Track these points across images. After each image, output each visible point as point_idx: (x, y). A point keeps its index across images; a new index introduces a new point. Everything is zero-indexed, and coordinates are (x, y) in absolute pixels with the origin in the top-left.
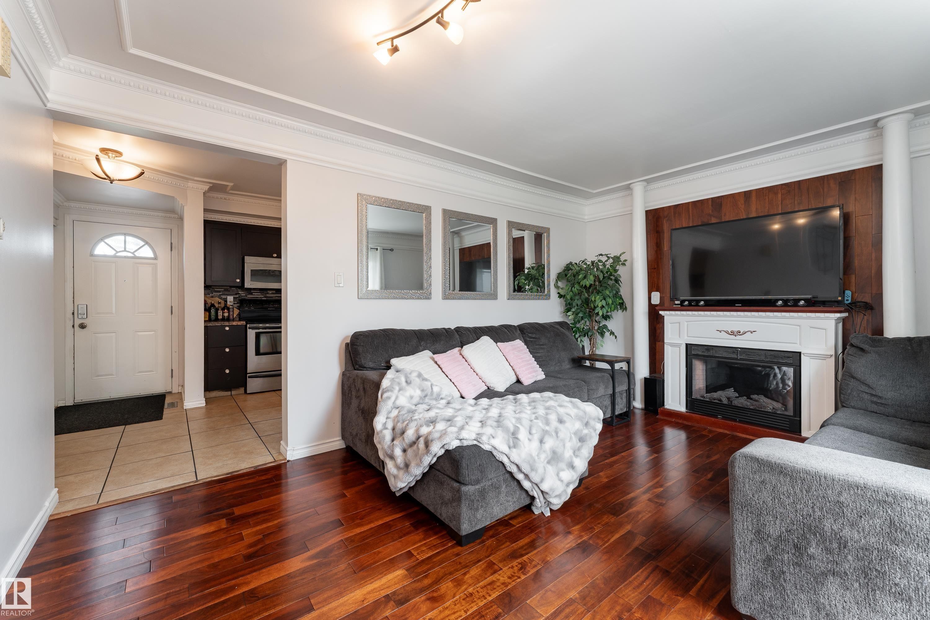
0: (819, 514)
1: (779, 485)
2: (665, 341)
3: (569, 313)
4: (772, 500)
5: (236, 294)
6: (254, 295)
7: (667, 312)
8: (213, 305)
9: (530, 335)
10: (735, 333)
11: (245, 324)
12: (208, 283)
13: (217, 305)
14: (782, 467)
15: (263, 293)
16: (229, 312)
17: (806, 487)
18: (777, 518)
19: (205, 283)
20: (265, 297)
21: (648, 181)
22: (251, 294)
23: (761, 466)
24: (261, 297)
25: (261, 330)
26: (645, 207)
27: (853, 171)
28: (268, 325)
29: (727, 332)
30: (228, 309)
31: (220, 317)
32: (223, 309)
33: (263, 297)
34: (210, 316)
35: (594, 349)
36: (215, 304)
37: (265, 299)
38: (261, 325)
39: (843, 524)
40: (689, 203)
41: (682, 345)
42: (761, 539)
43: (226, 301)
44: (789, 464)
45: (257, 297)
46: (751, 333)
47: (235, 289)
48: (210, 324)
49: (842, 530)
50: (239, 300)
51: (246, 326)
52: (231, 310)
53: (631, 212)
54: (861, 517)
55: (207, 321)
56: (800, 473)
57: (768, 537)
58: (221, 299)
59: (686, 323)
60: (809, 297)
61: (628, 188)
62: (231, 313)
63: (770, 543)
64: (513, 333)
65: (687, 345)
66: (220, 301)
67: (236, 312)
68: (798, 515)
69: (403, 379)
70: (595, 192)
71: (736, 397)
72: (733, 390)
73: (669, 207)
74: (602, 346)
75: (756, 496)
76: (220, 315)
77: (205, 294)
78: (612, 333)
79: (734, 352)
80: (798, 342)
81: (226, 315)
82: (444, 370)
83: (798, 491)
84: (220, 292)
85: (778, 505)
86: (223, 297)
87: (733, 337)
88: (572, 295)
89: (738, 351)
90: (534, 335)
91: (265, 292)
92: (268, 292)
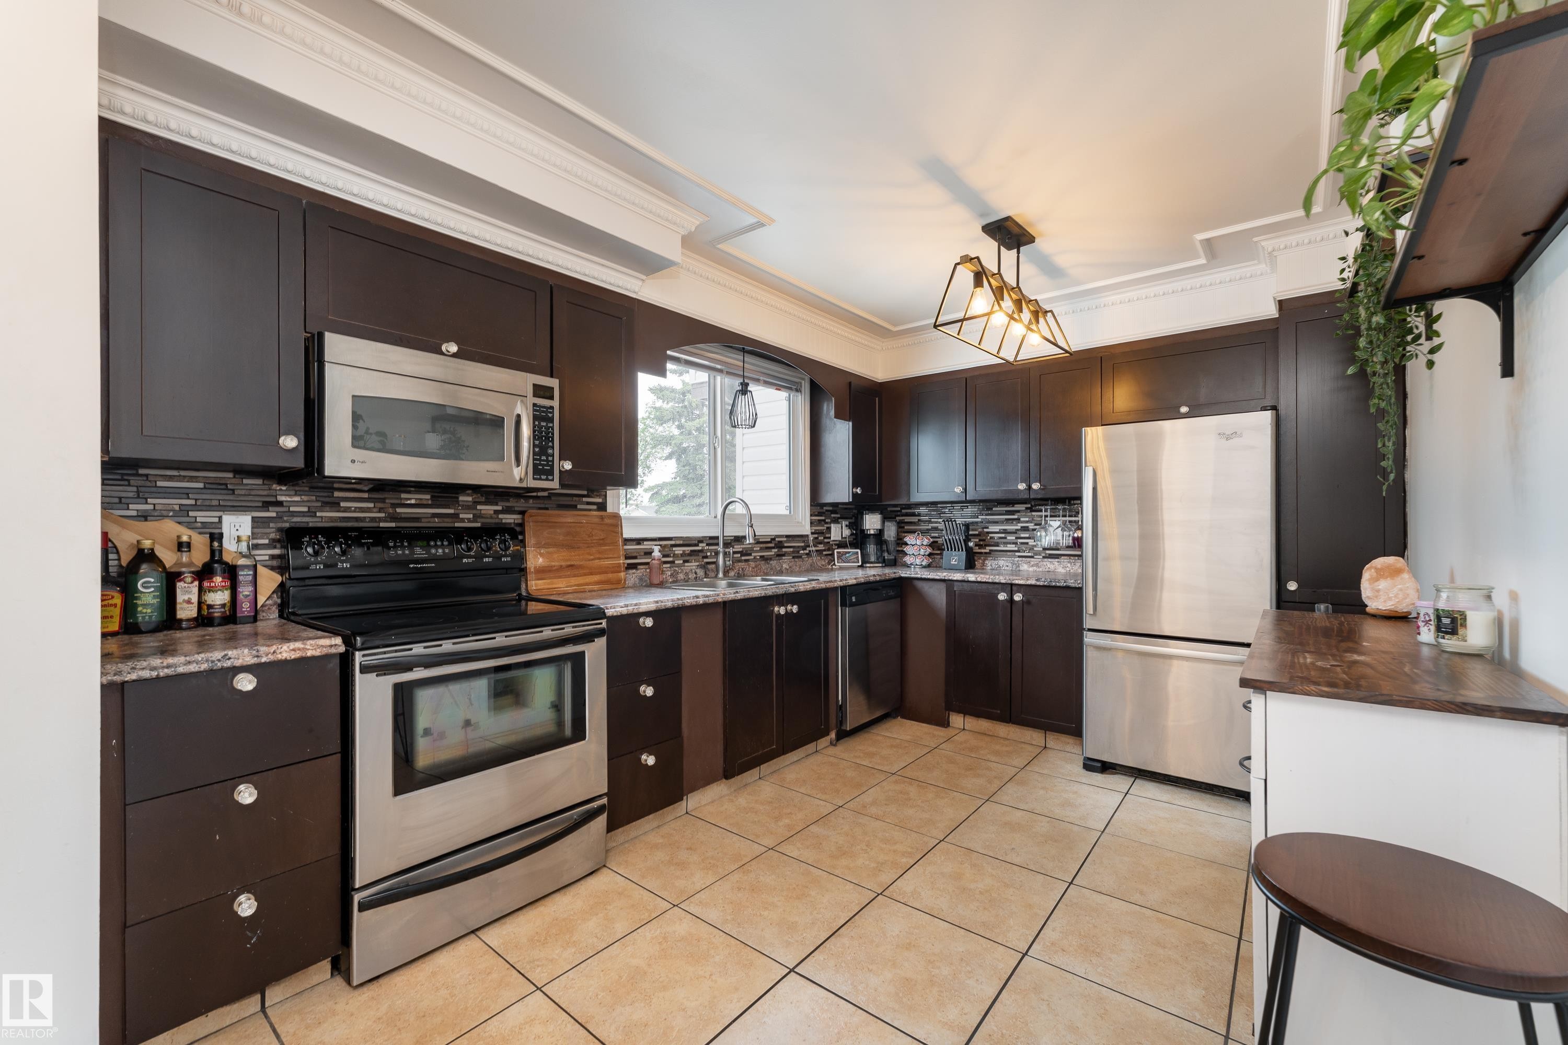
5: (266, 505)
6: (347, 510)
8: (145, 556)
11: (342, 649)
12: (124, 451)
13: (168, 557)
15: (383, 500)
16: (234, 589)
19: (105, 449)
20: (393, 518)
22: (334, 505)
24: (373, 519)
25: (419, 674)
28: (448, 646)
30: (232, 572)
31: (186, 610)
32: (203, 574)
33: (381, 520)
34: (129, 608)
36: (157, 553)
37: (393, 525)
38: (418, 649)
43: (216, 537)
45: (357, 519)
47: (260, 481)
48: (134, 672)
50: (280, 530)
51: (346, 660)
52: (244, 576)
55: (114, 634)
58: (191, 525)
62: (245, 591)
66: (185, 538)
67: (269, 581)
76: (189, 602)
77: (106, 506)
81: (219, 598)
84: (186, 494)
86: (203, 517)
91: (391, 498)
92: (401, 499)
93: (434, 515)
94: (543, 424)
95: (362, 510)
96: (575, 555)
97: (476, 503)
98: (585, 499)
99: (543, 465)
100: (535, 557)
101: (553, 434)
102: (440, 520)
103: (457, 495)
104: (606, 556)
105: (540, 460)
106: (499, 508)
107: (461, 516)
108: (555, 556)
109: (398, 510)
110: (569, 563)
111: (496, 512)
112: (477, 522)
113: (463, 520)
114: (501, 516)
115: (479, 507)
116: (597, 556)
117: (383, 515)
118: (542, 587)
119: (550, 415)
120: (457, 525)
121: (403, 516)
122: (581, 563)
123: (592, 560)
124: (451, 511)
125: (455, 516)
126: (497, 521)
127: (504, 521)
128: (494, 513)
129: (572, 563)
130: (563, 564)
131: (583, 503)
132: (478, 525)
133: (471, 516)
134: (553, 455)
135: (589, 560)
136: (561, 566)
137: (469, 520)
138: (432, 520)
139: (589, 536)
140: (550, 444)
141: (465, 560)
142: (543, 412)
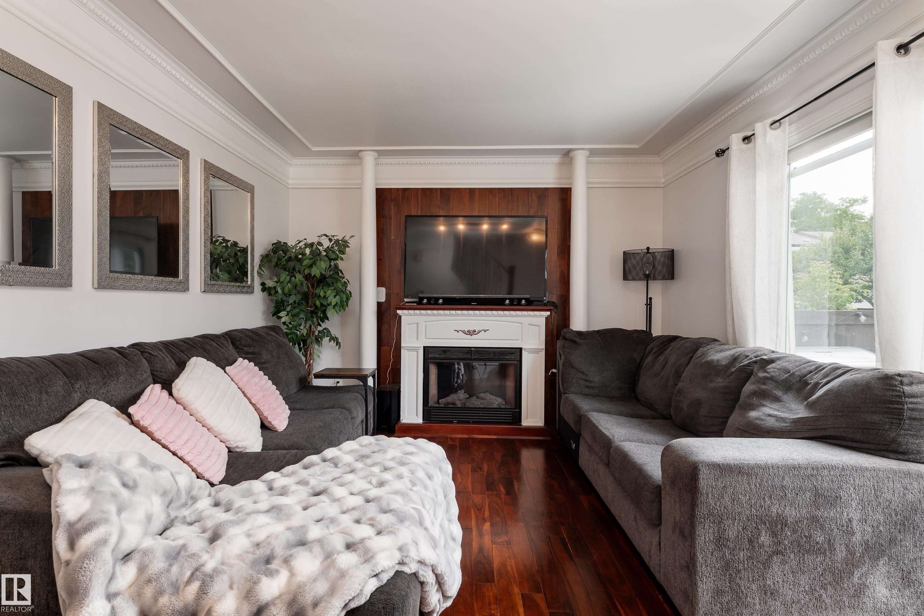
0: (769, 502)
1: (738, 486)
2: (402, 345)
3: (283, 314)
4: (731, 503)
7: (405, 312)
9: (245, 349)
10: (472, 332)
14: (740, 468)
17: (759, 481)
18: (735, 519)
21: (380, 153)
23: (722, 471)
26: (376, 184)
27: (547, 189)
29: (464, 332)
35: (311, 361)
39: (785, 505)
40: (418, 189)
41: (421, 348)
42: (721, 547)
44: (745, 462)
46: (485, 332)
49: (784, 512)
53: (360, 187)
54: (797, 494)
56: (754, 469)
57: (727, 541)
59: (424, 324)
60: (528, 296)
61: (356, 155)
63: (729, 547)
64: (226, 347)
65: (425, 348)
68: (753, 510)
69: (115, 482)
70: (314, 149)
71: (467, 398)
72: (464, 392)
73: (398, 189)
74: (319, 357)
75: (718, 504)
78: (334, 339)
79: (468, 352)
80: (520, 340)
82: (157, 435)
83: (753, 486)
85: (736, 506)
87: (469, 336)
88: (290, 287)
89: (471, 350)
90: (252, 348)
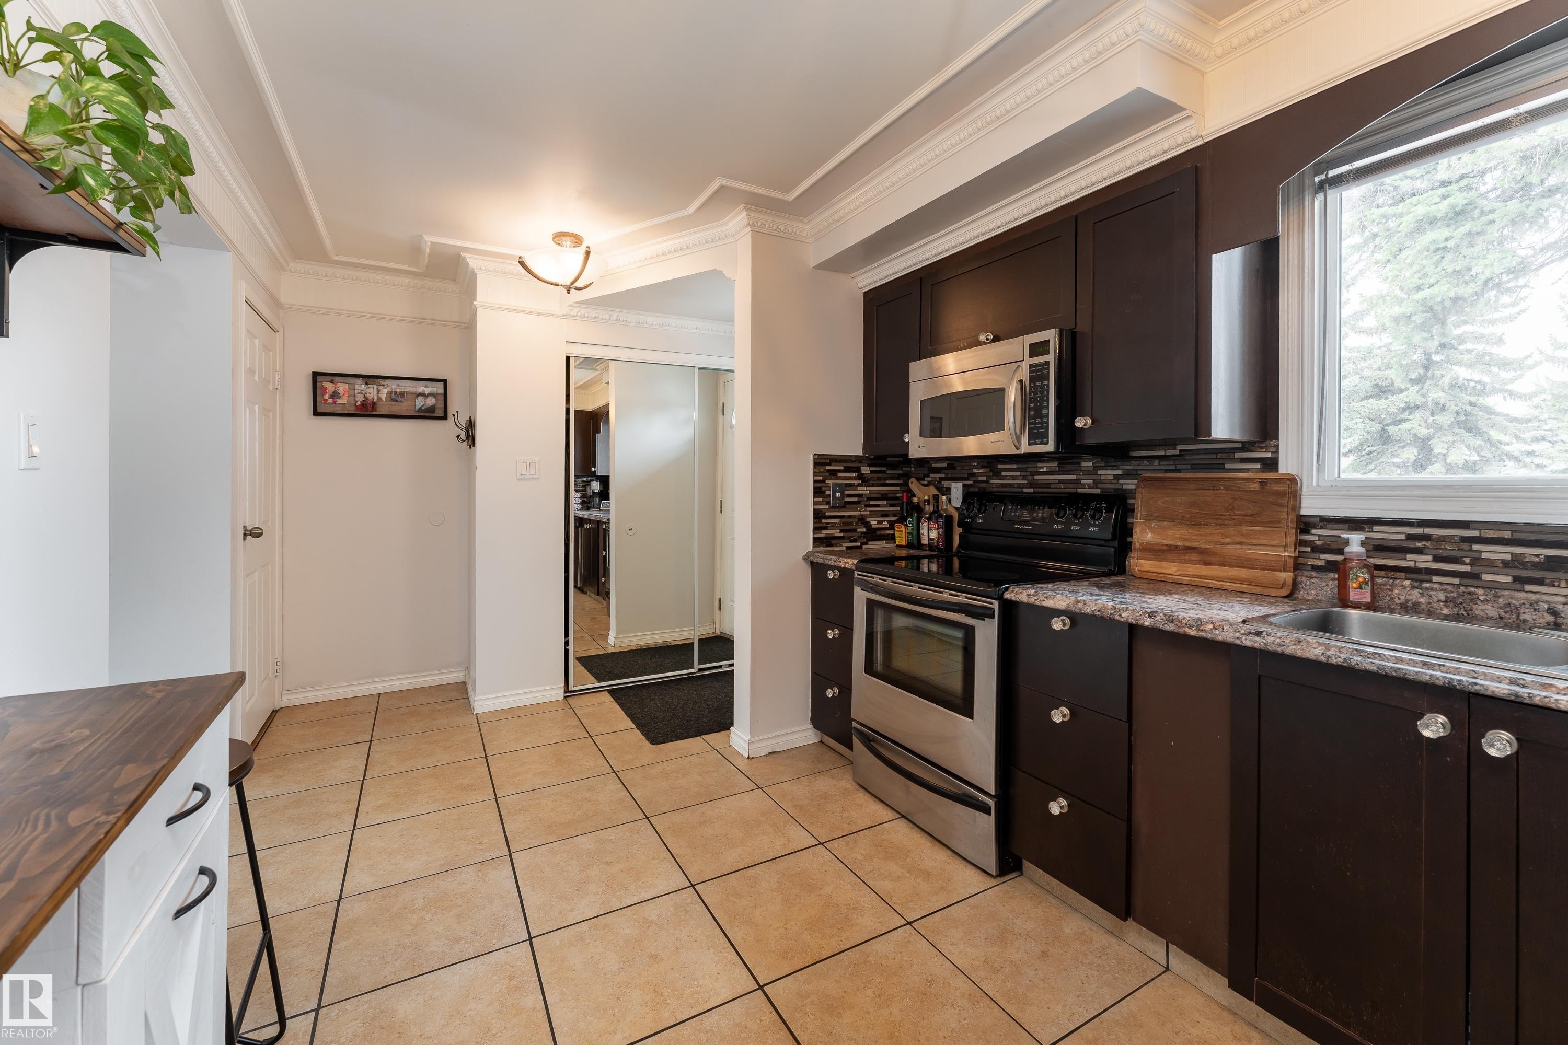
16: (938, 529)
30: (938, 519)
31: (924, 540)
32: (929, 519)
52: (940, 522)
58: (940, 489)
62: (943, 531)
76: (924, 534)
81: (934, 534)
86: (945, 484)
91: (1031, 467)
92: (1037, 467)
93: (1060, 482)
94: (1039, 383)
95: (1013, 478)
96: (1201, 535)
97: (1096, 468)
98: (1237, 455)
99: (1038, 428)
100: (1143, 531)
101: (1048, 392)
102: (1065, 486)
103: (1078, 461)
104: (1254, 541)
105: (1035, 423)
106: (1120, 472)
107: (1083, 482)
108: (1170, 532)
109: (1036, 477)
110: (1188, 544)
111: (1116, 477)
112: (1097, 488)
113: (1083, 486)
114: (1121, 481)
115: (1100, 472)
116: (1238, 539)
117: (1025, 482)
118: (1146, 569)
119: (1045, 372)
120: (1080, 491)
121: (1039, 482)
122: (1208, 547)
123: (1228, 544)
124: (1074, 477)
125: (1077, 482)
126: (1117, 487)
127: (1125, 487)
128: (1114, 478)
129: (1194, 545)
130: (1180, 543)
131: (1235, 461)
132: (1099, 491)
133: (1091, 482)
134: (1047, 416)
135: (1222, 544)
136: (1176, 546)
137: (1090, 487)
138: (1058, 486)
139: (1227, 510)
140: (1045, 404)
141: (1055, 526)
142: (1039, 370)
